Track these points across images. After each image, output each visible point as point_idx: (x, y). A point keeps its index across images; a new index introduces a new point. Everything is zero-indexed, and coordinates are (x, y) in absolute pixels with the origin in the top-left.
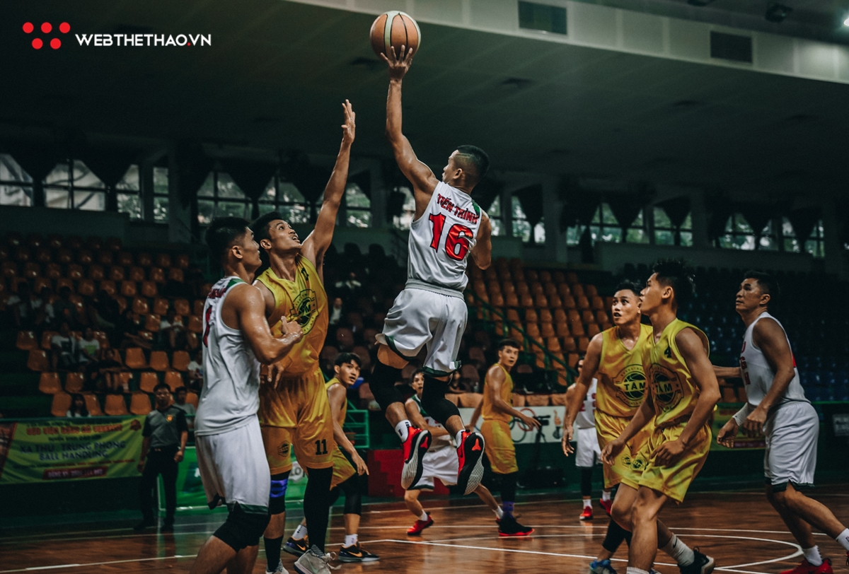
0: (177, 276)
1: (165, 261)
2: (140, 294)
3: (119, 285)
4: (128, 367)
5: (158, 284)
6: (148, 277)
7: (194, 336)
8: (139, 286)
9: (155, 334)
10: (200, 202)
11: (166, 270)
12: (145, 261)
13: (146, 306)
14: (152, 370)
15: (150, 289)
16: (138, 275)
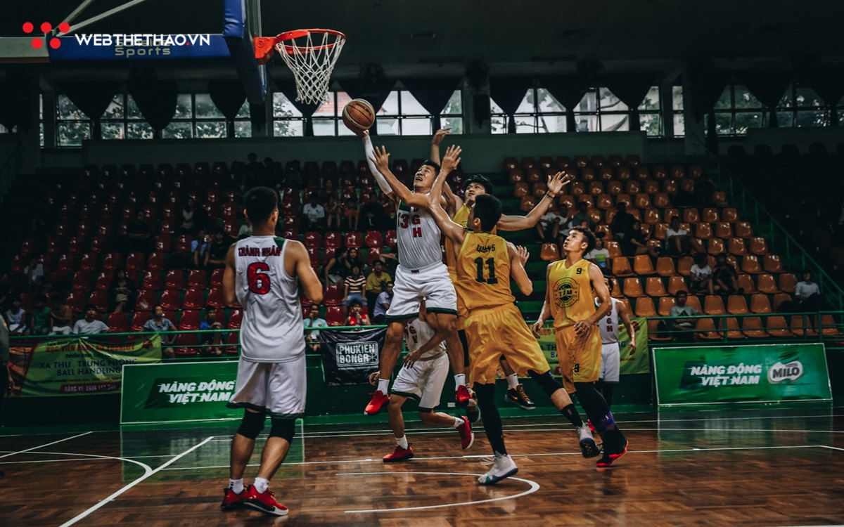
0: (689, 186)
1: (678, 173)
2: (653, 205)
3: (633, 199)
4: (636, 273)
5: (670, 195)
6: (662, 189)
7: (700, 242)
8: (652, 199)
9: (663, 242)
10: (716, 114)
11: (678, 181)
12: (661, 174)
13: (657, 216)
14: (657, 275)
15: (662, 200)
16: (652, 188)
